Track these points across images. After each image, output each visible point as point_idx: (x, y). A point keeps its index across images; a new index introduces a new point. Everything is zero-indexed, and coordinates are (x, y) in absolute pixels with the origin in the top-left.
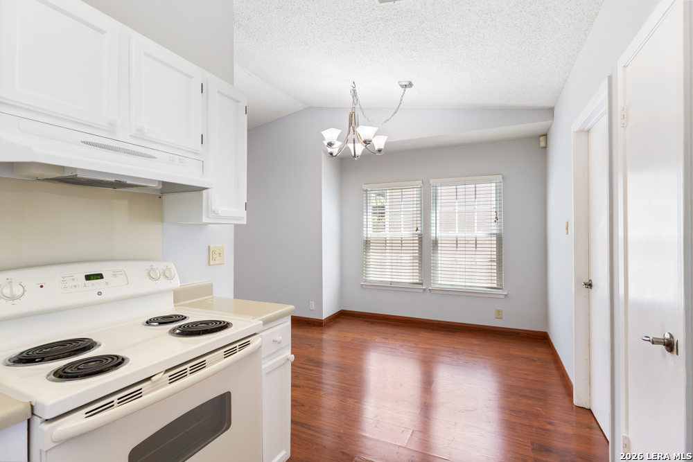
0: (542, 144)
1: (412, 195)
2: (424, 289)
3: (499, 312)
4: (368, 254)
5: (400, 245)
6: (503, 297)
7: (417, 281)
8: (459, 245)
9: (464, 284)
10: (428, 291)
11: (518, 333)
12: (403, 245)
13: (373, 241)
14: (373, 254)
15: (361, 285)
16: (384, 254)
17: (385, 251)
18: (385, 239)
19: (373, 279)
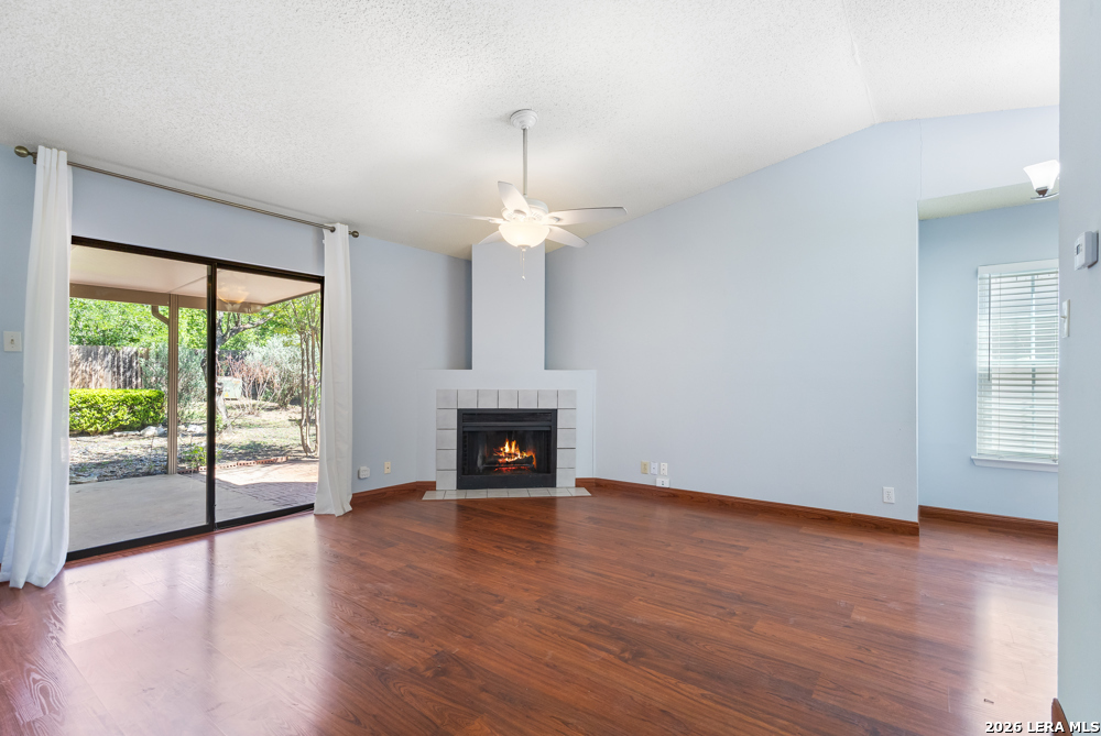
4: (987, 400)
13: (1002, 376)
14: (1002, 401)
15: (972, 460)
16: (1030, 402)
17: (1030, 395)
18: (1031, 371)
19: (1002, 449)
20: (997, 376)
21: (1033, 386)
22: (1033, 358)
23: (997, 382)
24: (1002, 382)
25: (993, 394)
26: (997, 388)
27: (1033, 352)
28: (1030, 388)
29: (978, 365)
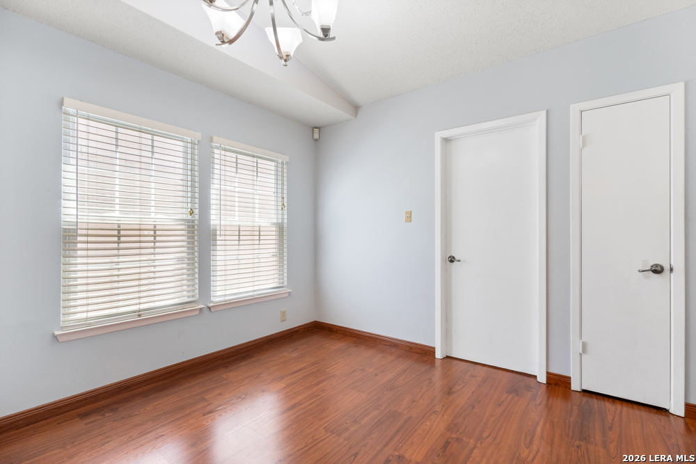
1: (173, 152)
2: (201, 309)
3: (284, 313)
4: (72, 261)
5: (152, 239)
6: (287, 295)
7: (186, 300)
9: (251, 289)
10: (206, 311)
11: (298, 331)
12: (158, 238)
13: (90, 232)
14: (90, 260)
15: (55, 337)
16: (116, 259)
17: (115, 252)
18: (116, 227)
19: (91, 314)
20: (84, 232)
21: (118, 243)
22: (117, 214)
23: (84, 239)
24: (90, 239)
25: (79, 253)
26: (84, 246)
27: (117, 207)
28: (116, 245)
29: (64, 218)
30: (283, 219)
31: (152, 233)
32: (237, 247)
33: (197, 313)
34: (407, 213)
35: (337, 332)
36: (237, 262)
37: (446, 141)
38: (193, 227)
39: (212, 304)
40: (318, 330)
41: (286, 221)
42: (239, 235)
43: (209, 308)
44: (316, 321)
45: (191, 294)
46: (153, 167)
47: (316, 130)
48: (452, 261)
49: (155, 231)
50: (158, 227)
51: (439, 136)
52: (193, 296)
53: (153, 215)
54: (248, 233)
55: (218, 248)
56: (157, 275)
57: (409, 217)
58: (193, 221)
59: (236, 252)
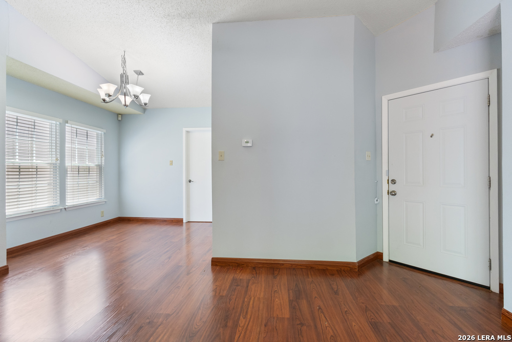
0: (120, 119)
2: (61, 209)
3: (102, 213)
5: (35, 173)
6: (104, 203)
7: (53, 204)
8: (80, 173)
10: (64, 210)
11: (110, 222)
12: (38, 173)
27: (18, 157)
30: (101, 163)
31: (35, 170)
32: (77, 178)
33: (59, 211)
34: (170, 161)
35: (133, 220)
36: (77, 185)
37: (188, 132)
38: (56, 167)
39: (67, 207)
40: (122, 221)
41: (103, 164)
42: (79, 171)
43: (65, 209)
44: (119, 217)
45: (55, 201)
46: (35, 136)
47: (120, 116)
48: (190, 182)
49: (37, 169)
50: (38, 167)
51: (185, 130)
52: (56, 203)
53: (34, 161)
54: (83, 170)
55: (68, 178)
56: (38, 191)
57: (171, 163)
58: (56, 164)
59: (77, 180)
